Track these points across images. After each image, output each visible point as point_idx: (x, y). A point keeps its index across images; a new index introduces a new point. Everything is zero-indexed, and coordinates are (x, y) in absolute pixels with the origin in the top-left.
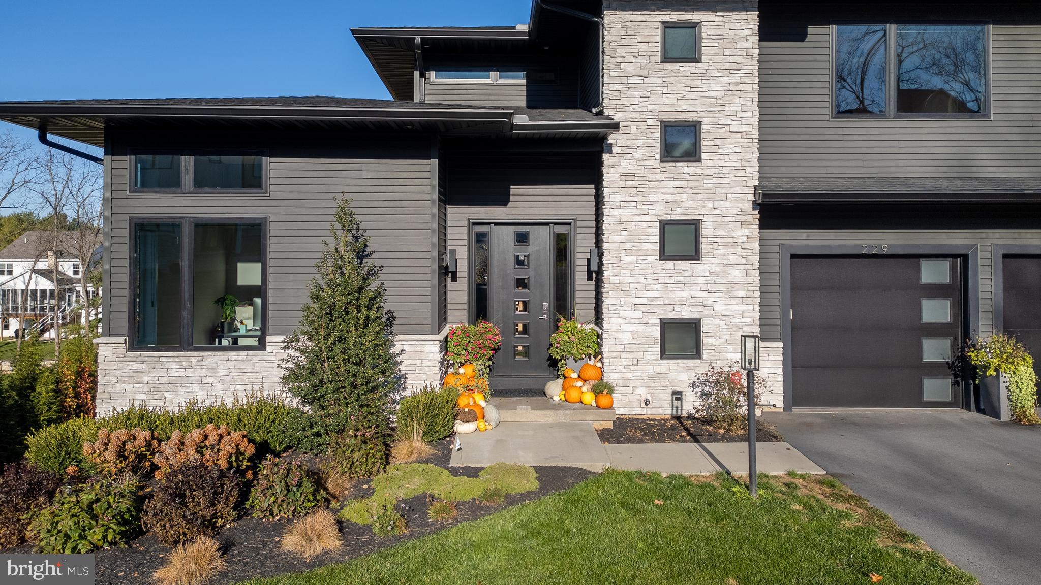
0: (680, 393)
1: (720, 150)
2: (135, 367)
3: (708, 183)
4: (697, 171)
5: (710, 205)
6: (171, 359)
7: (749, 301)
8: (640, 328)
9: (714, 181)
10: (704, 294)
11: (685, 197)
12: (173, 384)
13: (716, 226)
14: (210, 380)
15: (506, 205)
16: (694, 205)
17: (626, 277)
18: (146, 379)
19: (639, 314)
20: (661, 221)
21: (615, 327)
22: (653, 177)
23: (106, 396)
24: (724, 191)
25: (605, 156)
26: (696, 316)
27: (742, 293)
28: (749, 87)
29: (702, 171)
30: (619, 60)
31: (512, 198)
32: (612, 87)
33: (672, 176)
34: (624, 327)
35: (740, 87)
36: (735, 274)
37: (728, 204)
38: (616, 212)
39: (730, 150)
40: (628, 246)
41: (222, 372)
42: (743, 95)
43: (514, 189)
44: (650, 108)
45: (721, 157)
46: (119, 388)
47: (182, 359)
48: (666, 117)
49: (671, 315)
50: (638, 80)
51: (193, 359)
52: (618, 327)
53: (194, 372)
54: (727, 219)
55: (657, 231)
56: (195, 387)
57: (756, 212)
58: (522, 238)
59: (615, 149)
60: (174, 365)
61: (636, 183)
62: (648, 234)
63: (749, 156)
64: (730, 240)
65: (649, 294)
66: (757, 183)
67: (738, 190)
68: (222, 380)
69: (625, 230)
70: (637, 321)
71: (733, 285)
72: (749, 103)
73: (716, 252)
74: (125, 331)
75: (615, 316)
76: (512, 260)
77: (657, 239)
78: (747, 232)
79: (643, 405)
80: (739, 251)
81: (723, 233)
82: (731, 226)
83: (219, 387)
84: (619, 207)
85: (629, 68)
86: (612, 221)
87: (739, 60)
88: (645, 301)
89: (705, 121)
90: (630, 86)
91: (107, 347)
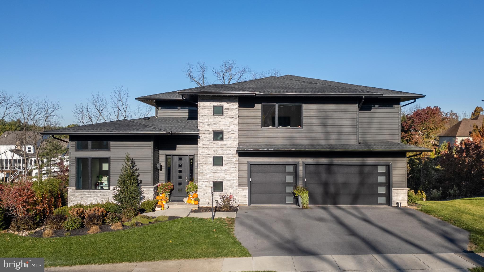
0: (217, 200)
1: (228, 138)
2: (77, 194)
3: (225, 147)
4: (223, 143)
5: (226, 152)
6: (86, 192)
7: (236, 177)
8: (208, 184)
9: (227, 146)
10: (224, 175)
11: (219, 150)
12: (87, 198)
13: (227, 158)
14: (96, 197)
15: (175, 150)
16: (221, 152)
17: (204, 171)
18: (80, 197)
19: (207, 180)
20: (213, 156)
21: (201, 184)
22: (211, 145)
23: (70, 201)
24: (229, 148)
25: (198, 139)
26: (222, 181)
27: (234, 175)
28: (236, 122)
29: (224, 143)
30: (202, 115)
31: (177, 148)
32: (200, 122)
33: (216, 145)
34: (203, 184)
35: (233, 122)
36: (232, 170)
37: (230, 152)
38: (201, 154)
39: (231, 138)
40: (205, 163)
41: (99, 195)
42: (234, 124)
43: (178, 146)
44: (210, 127)
45: (229, 140)
46: (74, 199)
47: (89, 192)
48: (215, 130)
49: (215, 181)
50: (208, 120)
51: (91, 192)
52: (202, 184)
53: (92, 195)
54: (230, 156)
55: (212, 159)
56: (92, 199)
57: (237, 154)
58: (180, 159)
59: (201, 138)
60: (87, 194)
61: (207, 146)
62: (210, 160)
63: (236, 140)
64: (231, 161)
65: (210, 175)
66: (238, 147)
67: (233, 148)
68: (99, 197)
69: (204, 158)
70: (207, 182)
71: (231, 173)
72: (236, 126)
73: (227, 164)
74: (75, 185)
75: (201, 181)
76: (177, 165)
77: (212, 161)
78: (235, 159)
79: (208, 204)
80: (233, 164)
81: (229, 159)
82: (231, 158)
83: (98, 199)
84: (202, 153)
85: (205, 117)
86: (201, 156)
87: (233, 115)
88: (209, 177)
89: (224, 131)
90: (205, 121)
91: (70, 189)
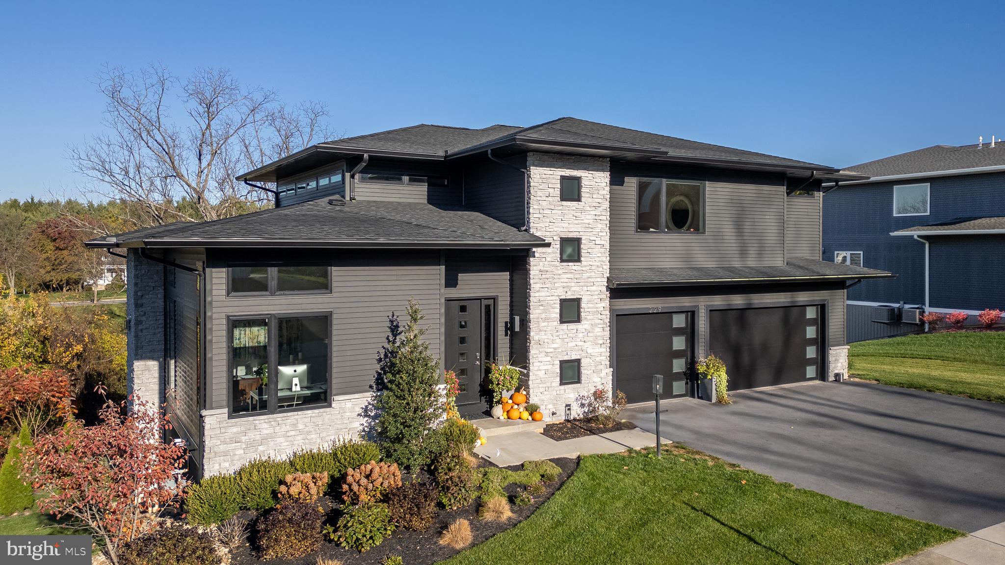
0: (569, 405)
1: (591, 255)
2: (235, 430)
3: (585, 276)
4: (580, 268)
5: (585, 288)
6: (262, 421)
7: (604, 345)
8: (549, 367)
9: (588, 274)
10: (582, 343)
11: (573, 284)
12: (264, 440)
13: (589, 302)
14: (292, 433)
16: (577, 289)
17: (543, 336)
18: (244, 438)
19: (549, 359)
20: (561, 300)
21: (536, 368)
22: (557, 272)
24: (593, 280)
25: (531, 259)
26: (578, 357)
27: (601, 342)
28: (604, 218)
29: (581, 268)
30: (538, 198)
32: (535, 216)
33: (566, 271)
34: (541, 368)
35: (600, 218)
36: (598, 330)
37: (594, 288)
38: (537, 294)
39: (595, 256)
40: (543, 316)
41: (301, 426)
42: (602, 222)
44: (555, 229)
45: (590, 260)
47: (271, 420)
48: (564, 236)
49: (566, 358)
50: (549, 212)
51: (279, 419)
53: (280, 429)
54: (594, 297)
55: (558, 306)
56: (282, 440)
57: (608, 293)
58: (463, 309)
59: (537, 255)
60: (265, 426)
61: (548, 276)
62: (553, 308)
63: (604, 259)
64: (595, 310)
65: (555, 346)
66: (608, 275)
67: (599, 280)
68: (301, 432)
69: (542, 305)
70: (548, 363)
71: (596, 337)
72: (605, 227)
73: (588, 317)
74: (225, 403)
75: (537, 361)
76: (457, 325)
77: (558, 311)
78: (603, 305)
79: (551, 415)
80: (599, 316)
81: (592, 305)
82: (596, 302)
83: (299, 438)
84: (538, 291)
85: (544, 203)
86: (535, 300)
87: (600, 201)
88: (552, 350)
89: (583, 238)
90: (544, 215)
91: (211, 418)
